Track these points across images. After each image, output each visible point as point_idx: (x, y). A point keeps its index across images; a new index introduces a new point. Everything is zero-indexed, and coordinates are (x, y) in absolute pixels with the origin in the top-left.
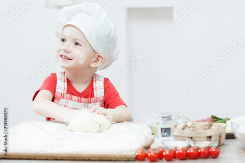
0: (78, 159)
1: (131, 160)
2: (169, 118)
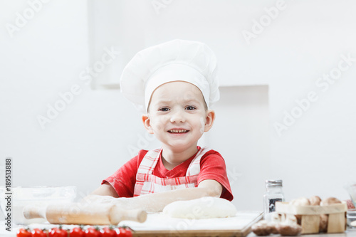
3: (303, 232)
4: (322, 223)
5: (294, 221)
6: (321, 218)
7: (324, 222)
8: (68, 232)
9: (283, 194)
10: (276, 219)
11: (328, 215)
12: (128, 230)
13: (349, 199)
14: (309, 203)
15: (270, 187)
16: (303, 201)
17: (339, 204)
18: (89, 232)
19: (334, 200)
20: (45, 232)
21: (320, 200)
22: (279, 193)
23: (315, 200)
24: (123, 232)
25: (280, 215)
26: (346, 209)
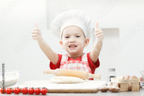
0: (62, 92)
1: (93, 92)
2: (114, 70)
3: (120, 91)
4: (129, 87)
5: (117, 86)
6: (129, 85)
7: (130, 86)
8: (21, 89)
9: (115, 74)
10: (110, 85)
11: (132, 84)
12: (45, 89)
13: (141, 77)
14: (124, 78)
15: (110, 71)
16: (121, 78)
17: (137, 79)
18: (29, 90)
19: (135, 77)
20: (11, 89)
21: (129, 77)
22: (114, 74)
23: (127, 77)
24: (43, 90)
25: (112, 83)
26: (140, 81)
